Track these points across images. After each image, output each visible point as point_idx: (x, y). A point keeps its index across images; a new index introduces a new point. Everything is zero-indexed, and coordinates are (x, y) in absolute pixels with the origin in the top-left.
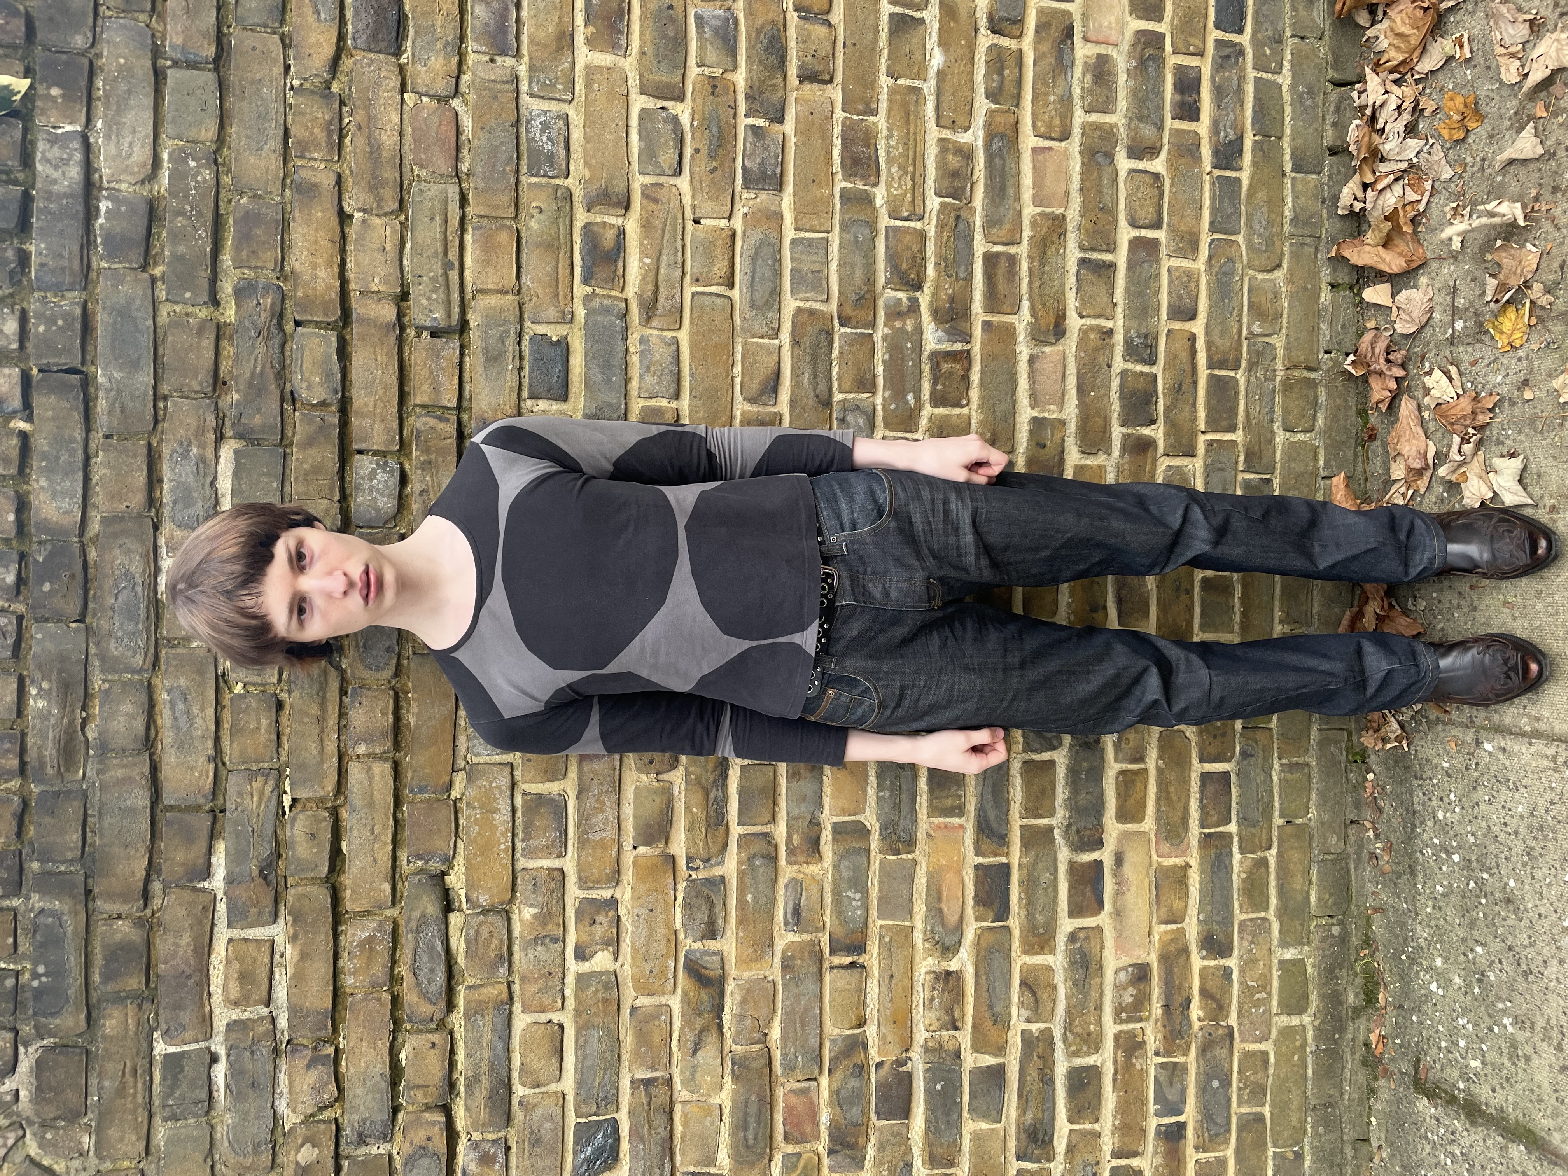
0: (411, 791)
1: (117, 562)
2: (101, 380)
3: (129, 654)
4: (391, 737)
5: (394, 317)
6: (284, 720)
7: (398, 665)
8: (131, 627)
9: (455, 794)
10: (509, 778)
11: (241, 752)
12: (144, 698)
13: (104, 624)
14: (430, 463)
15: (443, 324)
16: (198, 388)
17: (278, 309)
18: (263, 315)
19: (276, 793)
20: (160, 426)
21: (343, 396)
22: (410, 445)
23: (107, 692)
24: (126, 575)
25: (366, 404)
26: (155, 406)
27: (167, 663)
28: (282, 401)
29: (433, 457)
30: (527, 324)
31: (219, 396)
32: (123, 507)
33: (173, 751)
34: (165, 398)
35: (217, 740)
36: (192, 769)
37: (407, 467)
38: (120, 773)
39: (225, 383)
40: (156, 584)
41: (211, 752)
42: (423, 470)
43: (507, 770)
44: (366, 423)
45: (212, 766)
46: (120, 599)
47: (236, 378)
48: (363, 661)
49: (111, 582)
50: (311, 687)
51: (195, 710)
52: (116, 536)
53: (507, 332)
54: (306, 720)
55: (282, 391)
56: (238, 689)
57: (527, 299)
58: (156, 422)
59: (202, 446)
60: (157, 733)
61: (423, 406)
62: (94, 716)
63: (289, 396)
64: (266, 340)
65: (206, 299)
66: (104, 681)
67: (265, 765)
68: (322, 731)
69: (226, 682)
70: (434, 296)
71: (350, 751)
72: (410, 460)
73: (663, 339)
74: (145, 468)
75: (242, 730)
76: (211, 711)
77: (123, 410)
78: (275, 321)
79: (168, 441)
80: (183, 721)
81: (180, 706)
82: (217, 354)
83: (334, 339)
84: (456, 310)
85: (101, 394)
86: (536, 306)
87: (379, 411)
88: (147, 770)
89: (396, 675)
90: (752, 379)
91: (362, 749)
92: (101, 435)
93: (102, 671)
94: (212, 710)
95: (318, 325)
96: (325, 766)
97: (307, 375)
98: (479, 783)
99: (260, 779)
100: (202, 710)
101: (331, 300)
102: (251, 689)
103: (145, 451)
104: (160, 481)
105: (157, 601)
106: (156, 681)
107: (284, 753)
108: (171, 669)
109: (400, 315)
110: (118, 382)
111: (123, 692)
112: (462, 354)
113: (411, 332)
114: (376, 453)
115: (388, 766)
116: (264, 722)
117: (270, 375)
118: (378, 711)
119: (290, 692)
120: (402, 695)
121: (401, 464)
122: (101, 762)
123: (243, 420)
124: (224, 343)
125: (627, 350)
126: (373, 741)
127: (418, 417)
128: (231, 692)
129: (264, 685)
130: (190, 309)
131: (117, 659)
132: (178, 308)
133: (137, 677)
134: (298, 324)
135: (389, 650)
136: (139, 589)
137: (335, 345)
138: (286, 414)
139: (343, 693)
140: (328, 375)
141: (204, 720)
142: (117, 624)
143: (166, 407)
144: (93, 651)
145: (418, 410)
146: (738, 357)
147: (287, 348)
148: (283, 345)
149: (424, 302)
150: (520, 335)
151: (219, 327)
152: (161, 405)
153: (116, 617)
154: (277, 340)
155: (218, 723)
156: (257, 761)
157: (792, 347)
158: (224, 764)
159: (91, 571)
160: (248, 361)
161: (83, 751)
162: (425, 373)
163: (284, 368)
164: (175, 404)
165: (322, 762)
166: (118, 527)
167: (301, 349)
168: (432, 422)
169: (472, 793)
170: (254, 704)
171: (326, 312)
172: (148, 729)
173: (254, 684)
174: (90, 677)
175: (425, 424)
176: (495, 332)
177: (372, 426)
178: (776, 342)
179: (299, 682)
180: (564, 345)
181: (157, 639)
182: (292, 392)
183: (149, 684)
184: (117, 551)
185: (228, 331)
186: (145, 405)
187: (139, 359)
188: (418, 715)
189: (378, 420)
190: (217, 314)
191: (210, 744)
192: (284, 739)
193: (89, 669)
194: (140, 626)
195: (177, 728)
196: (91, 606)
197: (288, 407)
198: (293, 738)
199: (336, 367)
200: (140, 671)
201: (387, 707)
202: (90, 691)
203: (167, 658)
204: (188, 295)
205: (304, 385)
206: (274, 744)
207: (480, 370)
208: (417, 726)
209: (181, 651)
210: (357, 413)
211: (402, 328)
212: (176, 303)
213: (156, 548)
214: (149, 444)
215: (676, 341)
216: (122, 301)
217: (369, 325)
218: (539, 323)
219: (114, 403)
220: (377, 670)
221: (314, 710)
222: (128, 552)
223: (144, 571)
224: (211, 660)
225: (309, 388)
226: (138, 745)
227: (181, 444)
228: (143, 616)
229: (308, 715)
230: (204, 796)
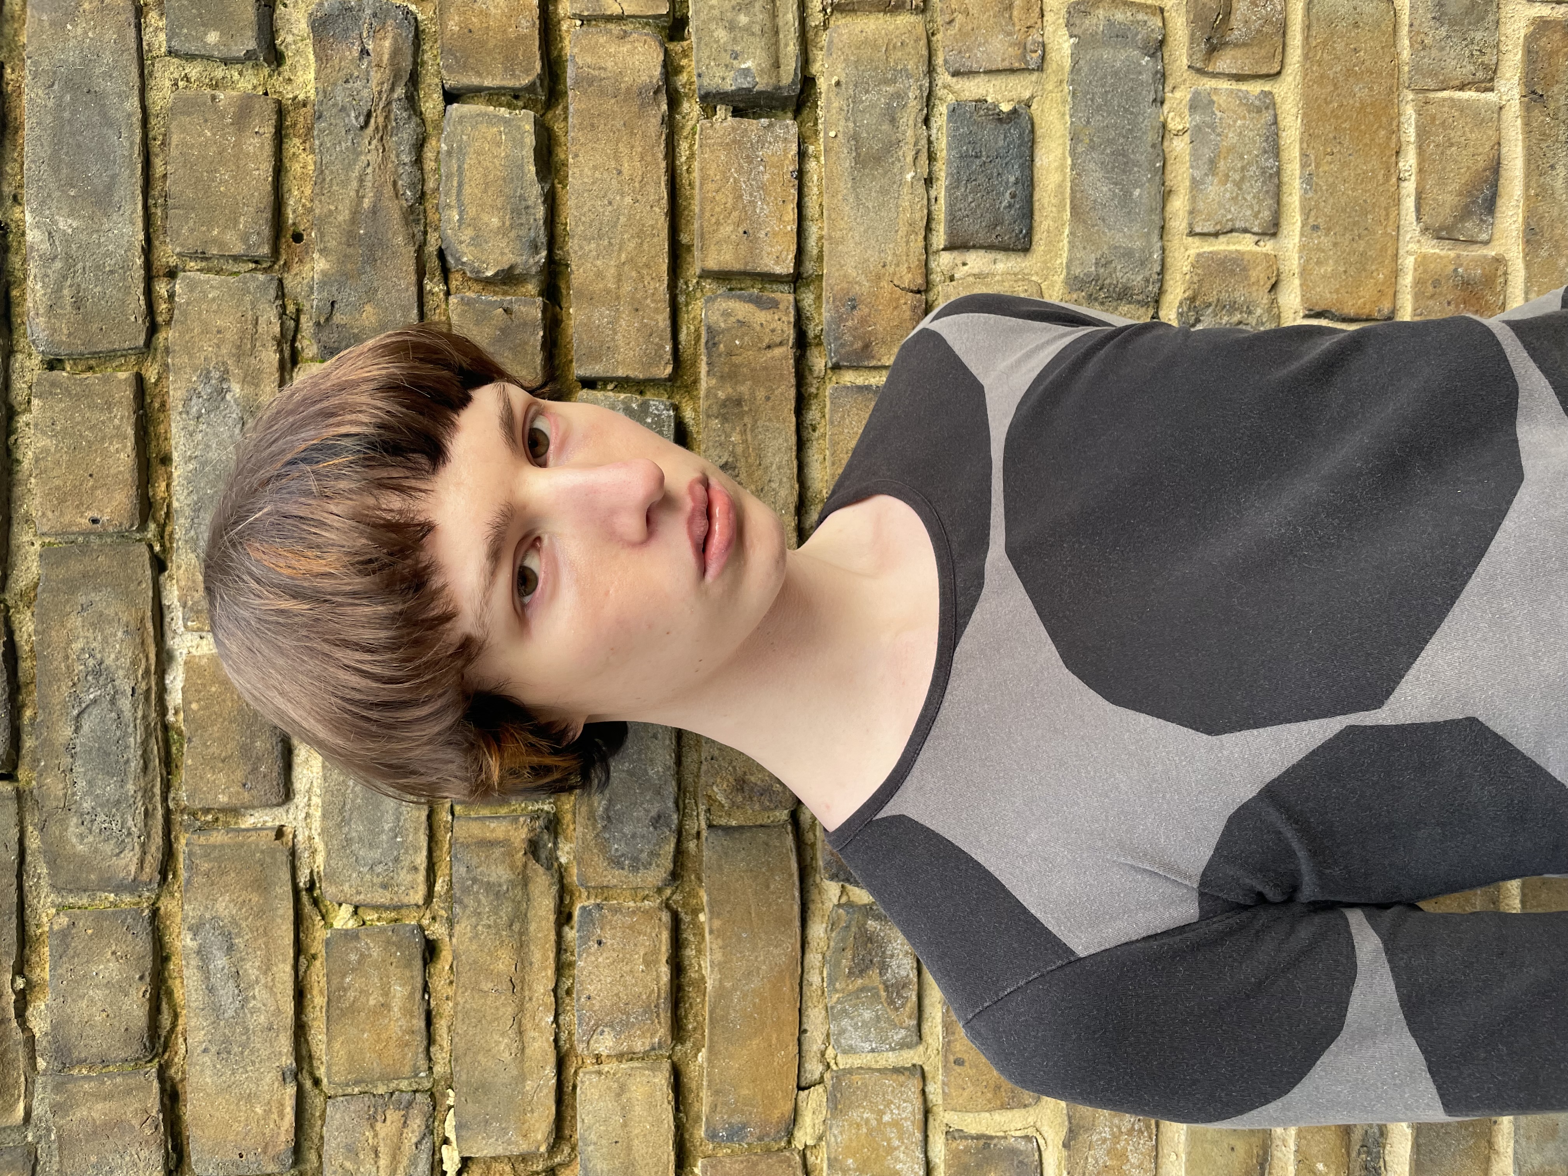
0: (713, 1136)
1: (77, 646)
2: (33, 236)
3: (108, 848)
4: (665, 1016)
5: (657, 72)
6: (440, 983)
7: (679, 853)
8: (110, 789)
9: (804, 1136)
10: (918, 1103)
11: (351, 1058)
12: (143, 945)
13: (54, 786)
14: (739, 402)
15: (763, 84)
16: (239, 248)
17: (406, 64)
18: (376, 76)
19: (426, 1145)
20: (161, 336)
21: (551, 259)
22: (694, 363)
23: (64, 935)
24: (97, 672)
25: (600, 275)
26: (149, 292)
27: (190, 868)
28: (421, 273)
29: (744, 389)
30: (943, 77)
31: (287, 266)
32: (85, 522)
33: (206, 1059)
34: (172, 274)
35: (300, 1030)
36: (249, 1098)
37: (688, 414)
38: (98, 1111)
39: (298, 237)
40: (162, 690)
41: (288, 1061)
42: (725, 419)
43: (914, 1084)
44: (601, 315)
45: (291, 1090)
46: (86, 727)
47: (320, 223)
48: (604, 848)
49: (65, 691)
50: (495, 911)
51: (251, 969)
52: (72, 586)
53: (899, 96)
54: (486, 986)
55: (420, 251)
56: (343, 919)
57: (940, 20)
58: (153, 329)
59: (252, 378)
60: (176, 1016)
61: (723, 276)
62: (43, 985)
63: (433, 263)
64: (383, 133)
65: (252, 45)
66: (61, 908)
67: (404, 1085)
68: (521, 1009)
69: (316, 902)
70: (743, 19)
71: (580, 1048)
72: (694, 398)
73: (1244, 100)
74: (130, 432)
75: (353, 1010)
76: (284, 971)
77: (77, 305)
78: (400, 92)
79: (179, 370)
80: (227, 992)
81: (220, 961)
82: (279, 170)
83: (529, 127)
84: (791, 49)
85: (33, 268)
86: (963, 34)
87: (627, 288)
88: (153, 1102)
89: (676, 875)
90: (1442, 182)
91: (605, 1043)
92: (36, 361)
93: (55, 888)
94: (288, 968)
95: (494, 95)
96: (529, 1085)
97: (472, 211)
98: (855, 1115)
99: (394, 1116)
100: (267, 968)
101: (521, 38)
102: (370, 916)
103: (128, 393)
104: (166, 460)
105: (166, 728)
106: (168, 905)
107: (441, 1056)
108: (199, 880)
109: (670, 69)
110: (67, 240)
111: (99, 933)
112: (802, 155)
113: (691, 108)
114: (623, 384)
115: (662, 1079)
116: (399, 991)
117: (394, 211)
118: (638, 958)
119: (451, 923)
120: (686, 918)
121: (676, 408)
122: (58, 1088)
123: (338, 318)
124: (294, 145)
125: (1164, 126)
126: (627, 1025)
127: (710, 300)
128: (328, 925)
129: (397, 908)
130: (219, 72)
131: (83, 863)
132: (194, 70)
133: (127, 898)
134: (451, 97)
135: (657, 821)
136: (125, 704)
137: (530, 141)
138: (430, 303)
139: (563, 917)
140: (519, 209)
141: (271, 989)
142: (82, 784)
143: (172, 296)
144: (34, 842)
145: (707, 285)
146: (1410, 133)
147: (429, 154)
148: (419, 146)
149: (722, 34)
150: (929, 100)
151: (281, 112)
152: (161, 288)
153: (79, 769)
154: (407, 134)
155: (300, 994)
156: (386, 1078)
157: (1527, 109)
158: (317, 1082)
159: (25, 665)
160: (344, 184)
161: (22, 1062)
162: (726, 198)
163: (422, 197)
164: (192, 286)
165: (522, 1078)
166: (76, 567)
167: (457, 152)
168: (741, 309)
169: (838, 1136)
170: (376, 952)
171: (509, 70)
172: (155, 1011)
173: (376, 908)
174: (30, 899)
175: (726, 314)
176: (876, 98)
177: (614, 321)
178: (1490, 96)
179: (470, 901)
180: (1024, 122)
181: (168, 814)
182: (441, 254)
183: (155, 912)
184: (75, 621)
185: (300, 119)
186: (127, 290)
187: (110, 188)
188: (721, 967)
189: (625, 310)
190: (277, 82)
191: (285, 1043)
192: (441, 1026)
193: (28, 883)
194: (131, 787)
195: (216, 1010)
196: (28, 743)
197: (435, 287)
198: (461, 1028)
199: (534, 192)
200: (133, 887)
201: (656, 951)
202: (32, 930)
203: (191, 854)
204: (213, 37)
205: (467, 234)
206: (420, 1040)
207: (844, 186)
208: (722, 993)
209: (218, 837)
210: (580, 294)
211: (674, 102)
212: (190, 57)
213: (159, 612)
214: (140, 379)
215: (1268, 103)
216: (73, 57)
217: (602, 92)
218: (970, 73)
219: (60, 289)
220: (635, 869)
221: (504, 963)
222: (99, 622)
223: (134, 663)
224: (283, 858)
225: (477, 241)
226: (134, 1049)
227: (208, 378)
228: (135, 765)
229: (489, 974)
230: (276, 1158)
